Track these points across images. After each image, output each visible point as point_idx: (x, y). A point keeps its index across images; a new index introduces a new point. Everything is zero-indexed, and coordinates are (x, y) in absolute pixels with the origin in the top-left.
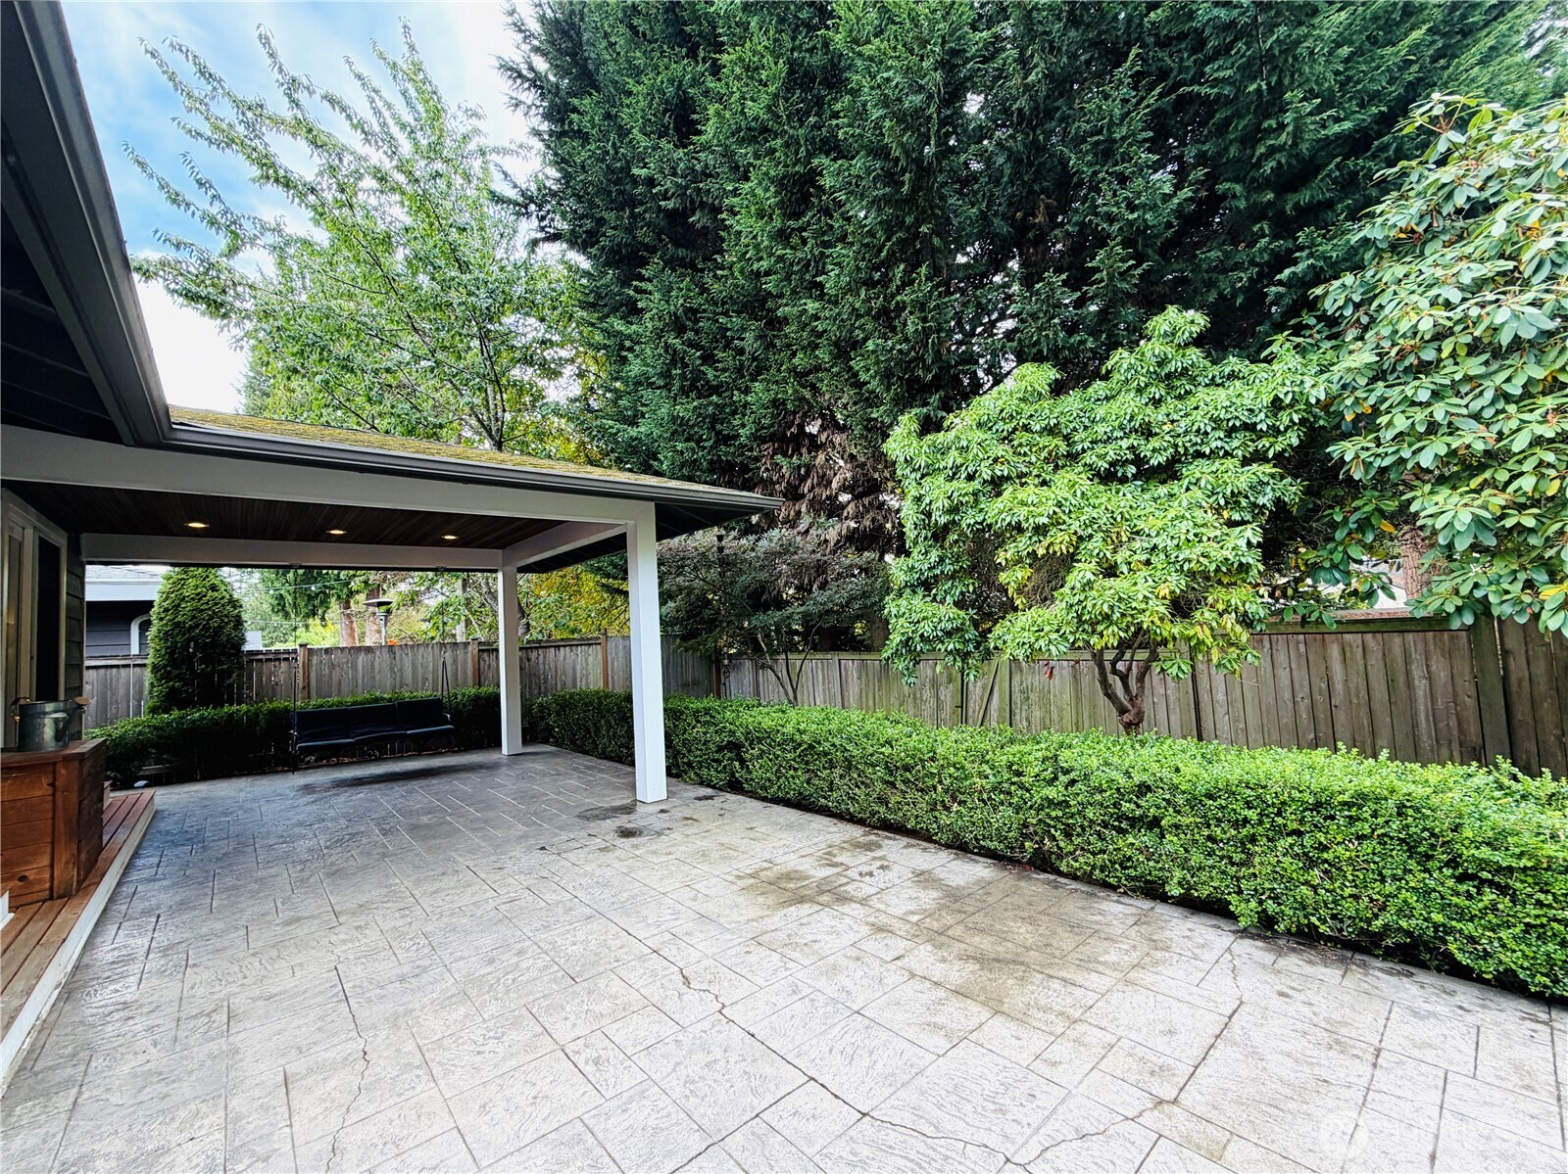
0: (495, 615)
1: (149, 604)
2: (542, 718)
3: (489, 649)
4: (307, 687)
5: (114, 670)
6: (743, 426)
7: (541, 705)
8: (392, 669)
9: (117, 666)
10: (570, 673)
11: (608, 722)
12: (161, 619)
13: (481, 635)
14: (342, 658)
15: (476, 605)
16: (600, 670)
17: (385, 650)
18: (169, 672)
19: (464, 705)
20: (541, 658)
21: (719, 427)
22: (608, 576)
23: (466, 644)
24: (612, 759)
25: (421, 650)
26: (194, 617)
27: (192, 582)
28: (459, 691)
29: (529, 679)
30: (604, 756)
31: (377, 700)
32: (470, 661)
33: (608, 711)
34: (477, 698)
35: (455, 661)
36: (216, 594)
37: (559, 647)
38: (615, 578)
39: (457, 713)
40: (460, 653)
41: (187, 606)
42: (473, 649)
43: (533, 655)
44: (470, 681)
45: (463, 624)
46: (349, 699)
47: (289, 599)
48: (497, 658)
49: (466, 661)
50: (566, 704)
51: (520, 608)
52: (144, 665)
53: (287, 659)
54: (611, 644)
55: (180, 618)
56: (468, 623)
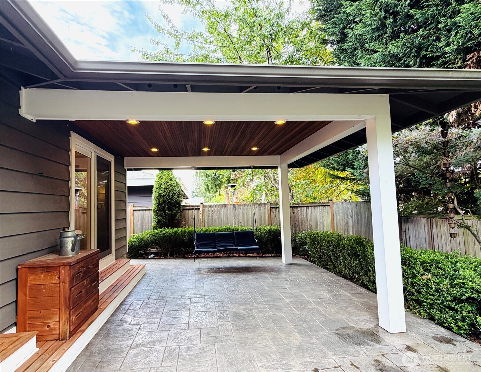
0: (277, 190)
1: (152, 187)
2: (302, 245)
3: (275, 207)
4: (203, 221)
5: (144, 211)
6: (448, 45)
7: (301, 238)
8: (235, 216)
9: (145, 210)
10: (314, 220)
11: (343, 255)
12: (155, 192)
13: (272, 201)
14: (215, 209)
15: (270, 187)
16: (329, 219)
17: (232, 206)
18: (158, 213)
19: (264, 234)
20: (299, 212)
21: (423, 53)
22: (334, 169)
23: (265, 204)
24: (345, 277)
25: (246, 206)
26: (165, 191)
27: (164, 177)
28: (262, 228)
29: (295, 224)
30: (340, 274)
31: (228, 229)
32: (266, 212)
33: (344, 248)
34: (270, 231)
35: (260, 212)
36: (171, 182)
37: (308, 206)
38: (338, 170)
39: (261, 239)
40: (262, 208)
41: (163, 187)
42: (268, 206)
43: (296, 210)
44: (267, 222)
45: (265, 195)
46: (217, 228)
47: (210, 186)
48: (279, 211)
49: (265, 213)
50: (316, 239)
51: (289, 187)
52: (151, 210)
53: (196, 209)
54: (335, 206)
55: (160, 192)
56: (266, 194)
